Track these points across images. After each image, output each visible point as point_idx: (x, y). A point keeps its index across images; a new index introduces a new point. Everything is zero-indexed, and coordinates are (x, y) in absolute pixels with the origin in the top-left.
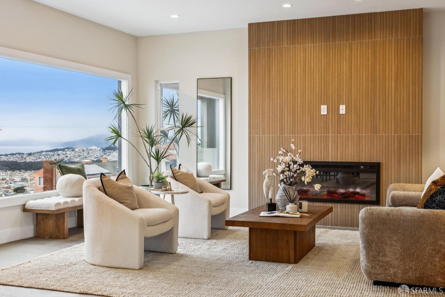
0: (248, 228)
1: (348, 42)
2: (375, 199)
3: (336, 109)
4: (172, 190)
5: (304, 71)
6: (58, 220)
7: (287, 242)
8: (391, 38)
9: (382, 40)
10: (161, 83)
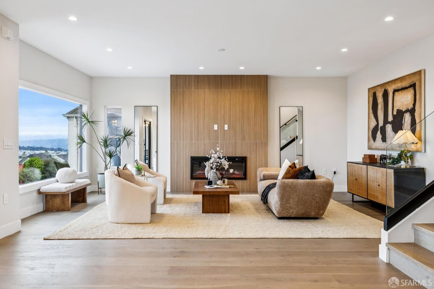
0: (202, 195)
1: (229, 90)
2: (244, 177)
3: (223, 127)
4: (145, 175)
5: (204, 105)
6: (64, 198)
7: (224, 201)
8: (252, 90)
9: (247, 90)
10: (108, 108)
